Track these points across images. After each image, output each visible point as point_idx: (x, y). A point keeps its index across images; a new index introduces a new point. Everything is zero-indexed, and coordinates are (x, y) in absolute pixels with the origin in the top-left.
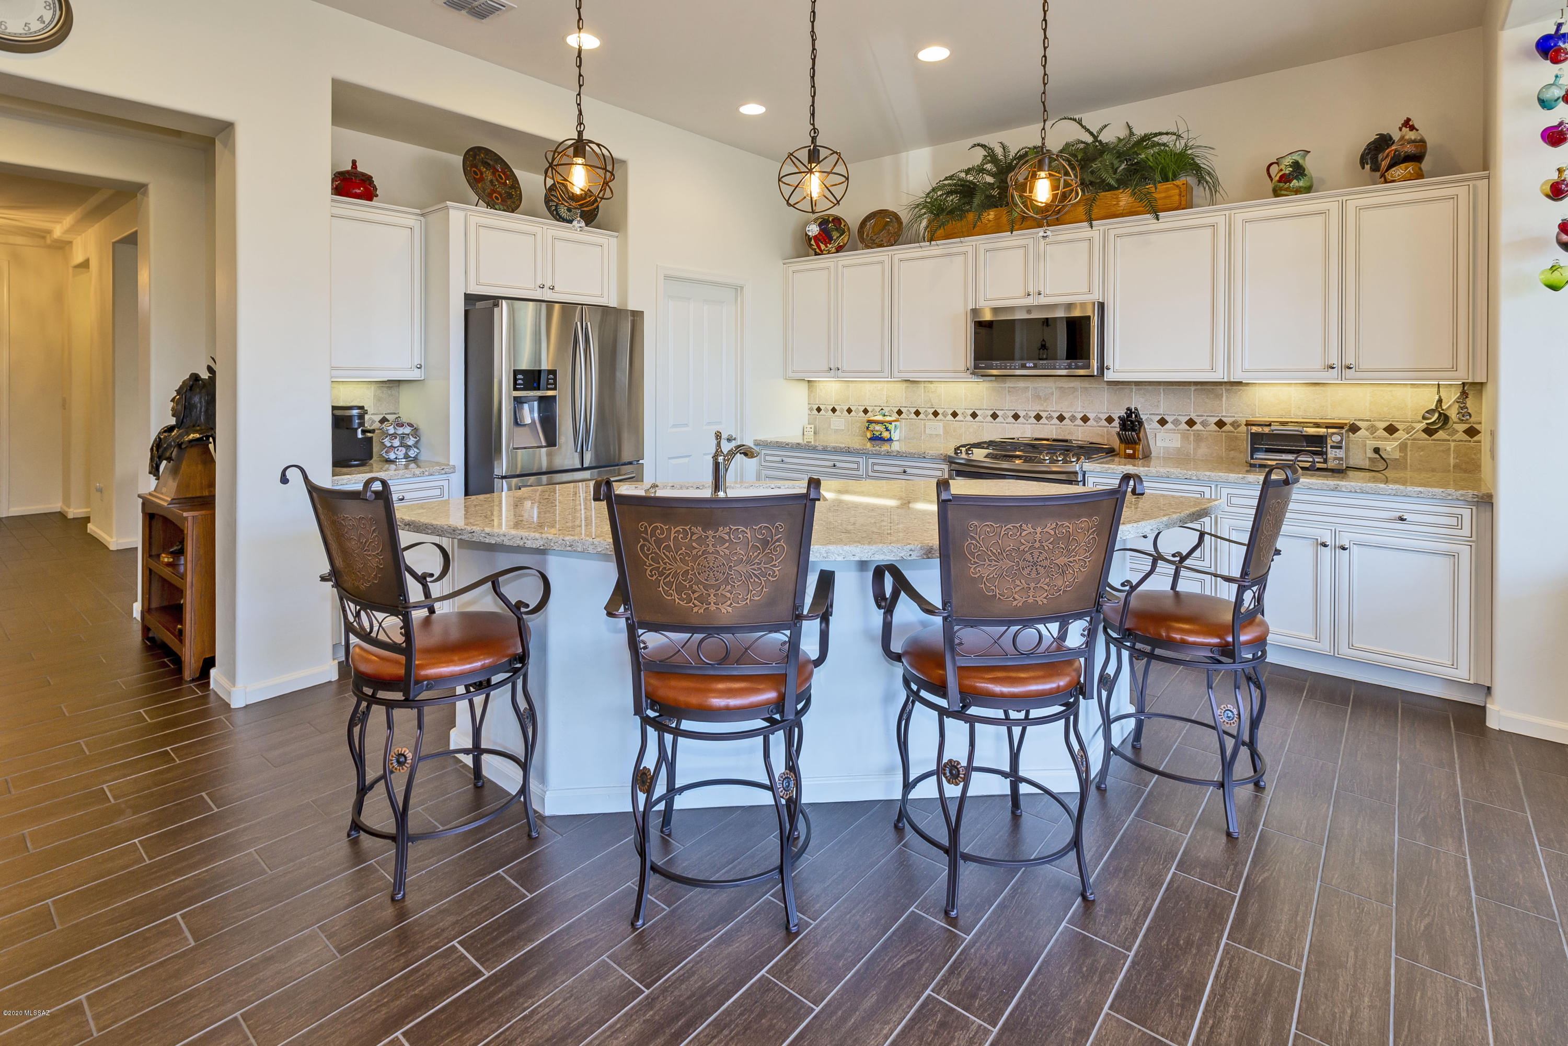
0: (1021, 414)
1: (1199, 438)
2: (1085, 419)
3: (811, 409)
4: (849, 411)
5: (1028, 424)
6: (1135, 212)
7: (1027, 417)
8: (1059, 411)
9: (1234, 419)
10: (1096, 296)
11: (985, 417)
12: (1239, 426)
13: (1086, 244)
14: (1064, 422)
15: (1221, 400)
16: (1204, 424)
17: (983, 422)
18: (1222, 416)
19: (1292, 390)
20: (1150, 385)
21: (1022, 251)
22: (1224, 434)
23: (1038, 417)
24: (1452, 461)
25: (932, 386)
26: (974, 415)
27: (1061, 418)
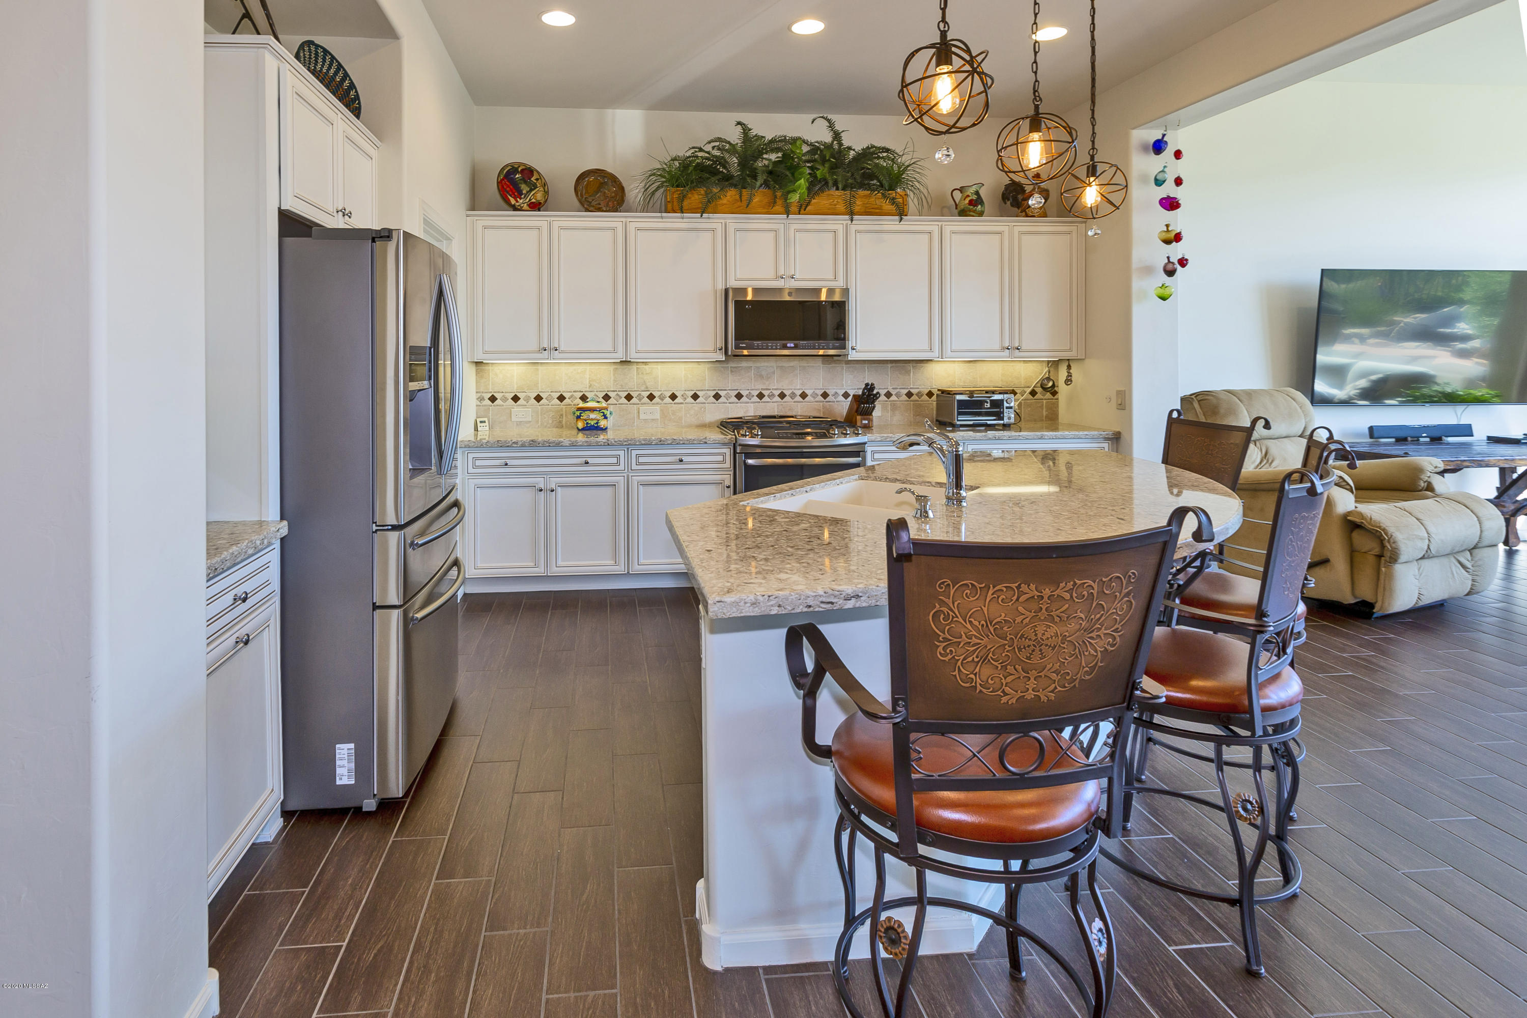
0: (744, 393)
1: (894, 407)
2: (804, 396)
3: (481, 399)
4: (538, 398)
5: (751, 403)
6: (869, 212)
7: (749, 396)
8: (780, 389)
9: (919, 390)
10: (840, 283)
11: (706, 398)
12: (922, 396)
13: (831, 235)
14: (785, 399)
15: (909, 375)
16: (898, 395)
17: (705, 403)
18: (911, 388)
19: (956, 365)
20: (857, 364)
21: (772, 234)
22: (912, 403)
23: (761, 396)
24: (1045, 413)
25: (646, 367)
26: (695, 397)
27: (782, 396)
